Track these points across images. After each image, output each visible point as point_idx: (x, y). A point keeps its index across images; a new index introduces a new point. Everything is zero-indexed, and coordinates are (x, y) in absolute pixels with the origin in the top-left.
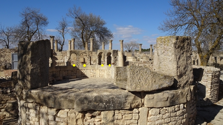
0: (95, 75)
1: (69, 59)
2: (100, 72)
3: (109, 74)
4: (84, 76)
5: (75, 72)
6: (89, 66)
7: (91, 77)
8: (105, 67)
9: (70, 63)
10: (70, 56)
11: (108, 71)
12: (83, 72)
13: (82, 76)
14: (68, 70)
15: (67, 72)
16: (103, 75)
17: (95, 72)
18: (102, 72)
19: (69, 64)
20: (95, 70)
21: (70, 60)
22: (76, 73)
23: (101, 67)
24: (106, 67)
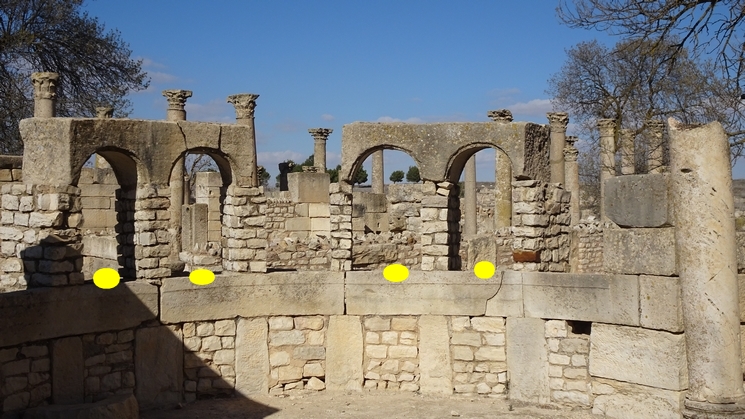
0: (314, 369)
1: (65, 213)
2: (371, 337)
3: (484, 354)
4: (206, 384)
5: (124, 356)
6: (261, 279)
7: (277, 390)
8: (426, 290)
9: (76, 258)
10: (74, 184)
11: (459, 324)
12: (191, 344)
13: (191, 385)
14: (49, 342)
15: (43, 364)
16: (409, 365)
17: (315, 338)
18: (388, 337)
19: (67, 266)
20: (316, 322)
21: (73, 220)
22: (130, 366)
23: (381, 293)
24: (440, 291)
